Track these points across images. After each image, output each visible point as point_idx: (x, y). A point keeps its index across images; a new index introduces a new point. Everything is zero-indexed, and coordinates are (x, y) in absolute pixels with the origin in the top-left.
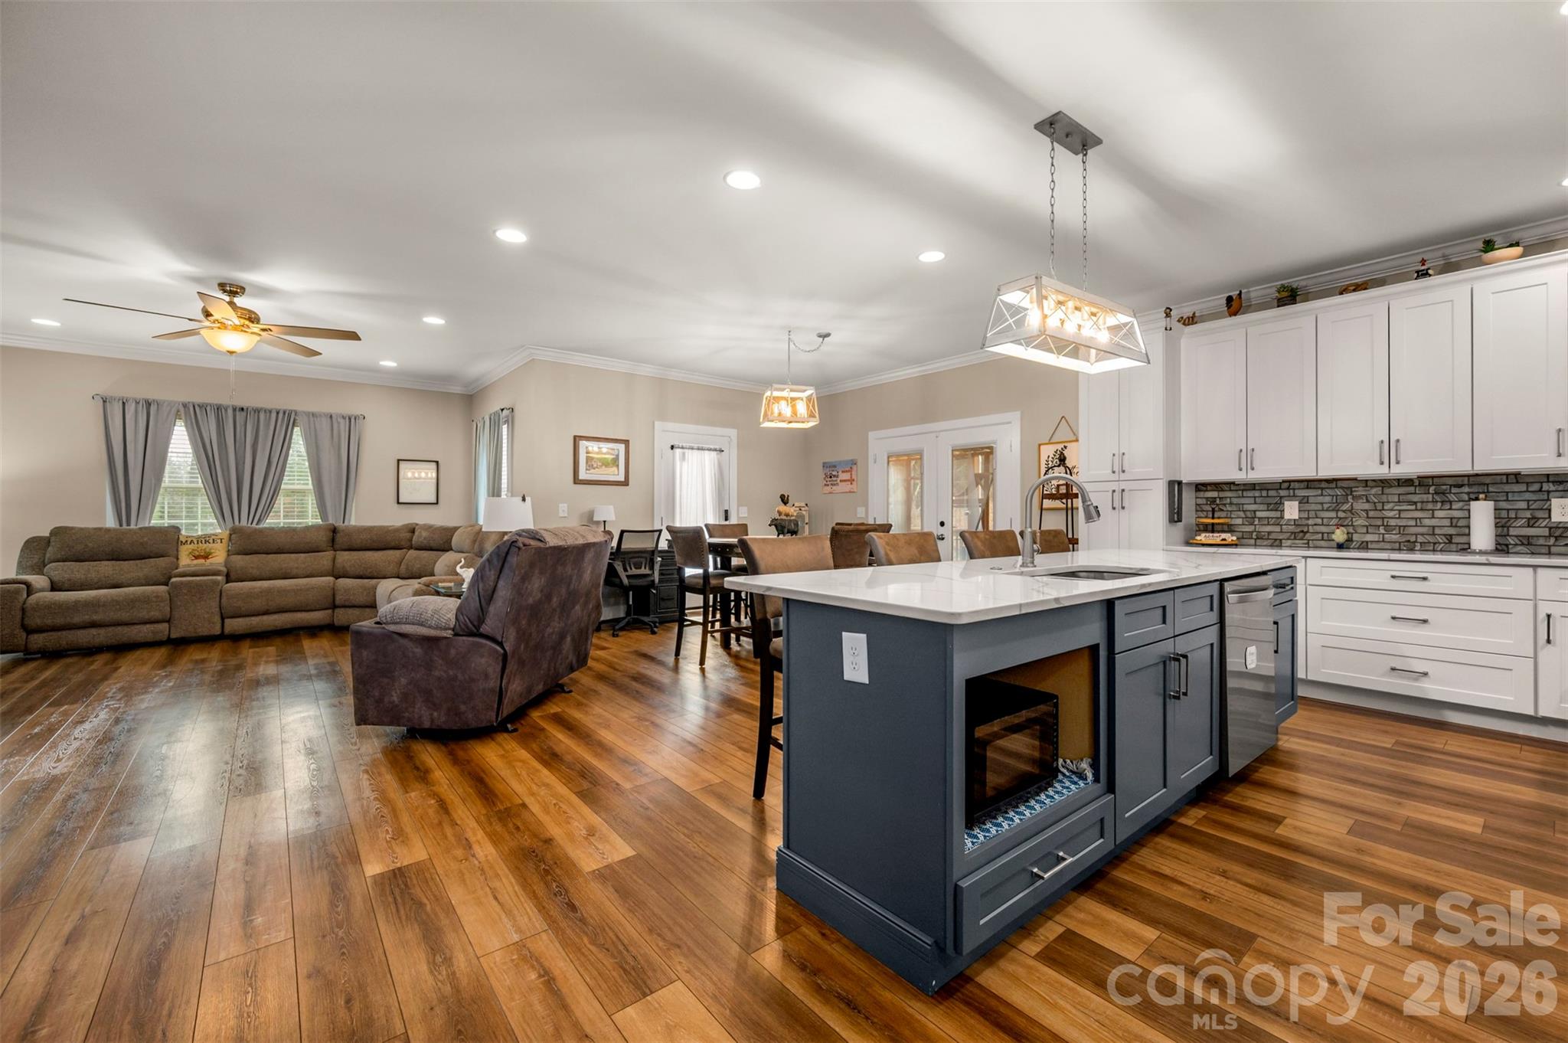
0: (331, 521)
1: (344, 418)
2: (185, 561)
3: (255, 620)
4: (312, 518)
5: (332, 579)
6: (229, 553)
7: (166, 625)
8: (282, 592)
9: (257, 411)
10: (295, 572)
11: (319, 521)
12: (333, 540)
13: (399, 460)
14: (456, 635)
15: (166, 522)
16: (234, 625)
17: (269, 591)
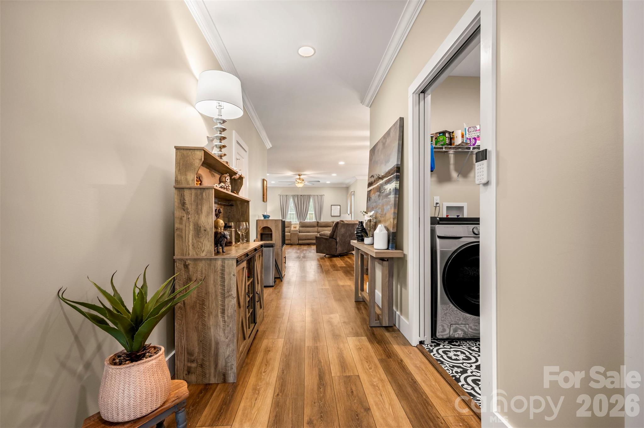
0: (318, 220)
1: (320, 196)
2: (292, 229)
3: (304, 241)
4: (314, 220)
5: (317, 233)
6: (299, 227)
7: (290, 241)
8: (308, 235)
9: (304, 195)
10: (310, 232)
11: (315, 220)
12: (318, 225)
13: (331, 205)
14: (330, 238)
15: (289, 220)
16: (301, 242)
17: (306, 235)
